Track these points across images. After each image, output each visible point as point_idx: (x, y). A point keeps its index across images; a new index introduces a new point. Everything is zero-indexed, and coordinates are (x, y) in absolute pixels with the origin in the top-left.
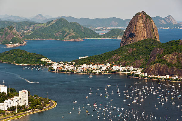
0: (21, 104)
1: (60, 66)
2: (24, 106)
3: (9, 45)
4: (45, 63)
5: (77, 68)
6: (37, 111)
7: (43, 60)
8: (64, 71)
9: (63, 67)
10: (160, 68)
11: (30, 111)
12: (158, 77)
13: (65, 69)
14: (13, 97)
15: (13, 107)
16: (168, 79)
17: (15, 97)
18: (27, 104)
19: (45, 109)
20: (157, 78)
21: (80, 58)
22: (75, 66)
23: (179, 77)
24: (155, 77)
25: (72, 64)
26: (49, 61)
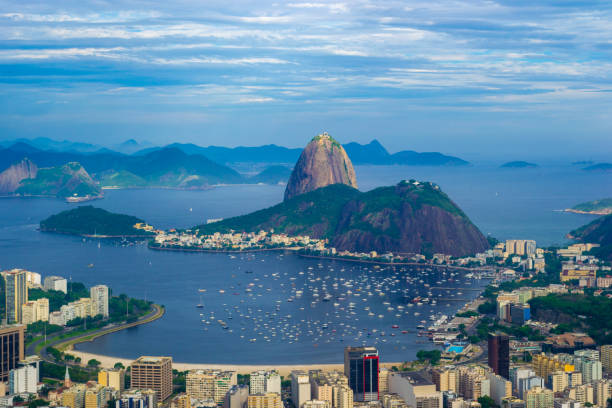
0: (94, 313)
1: (172, 237)
2: (100, 317)
3: (71, 198)
4: (142, 231)
5: (203, 241)
6: (124, 325)
7: (138, 226)
8: (179, 247)
9: (177, 240)
10: (359, 238)
11: (111, 325)
12: (356, 255)
13: (180, 244)
14: (77, 299)
15: (78, 318)
16: (375, 259)
17: (83, 299)
18: (106, 312)
19: (142, 320)
20: (353, 258)
21: (209, 221)
22: (198, 236)
23: (395, 255)
24: (351, 255)
25: (194, 234)
26: (148, 228)
